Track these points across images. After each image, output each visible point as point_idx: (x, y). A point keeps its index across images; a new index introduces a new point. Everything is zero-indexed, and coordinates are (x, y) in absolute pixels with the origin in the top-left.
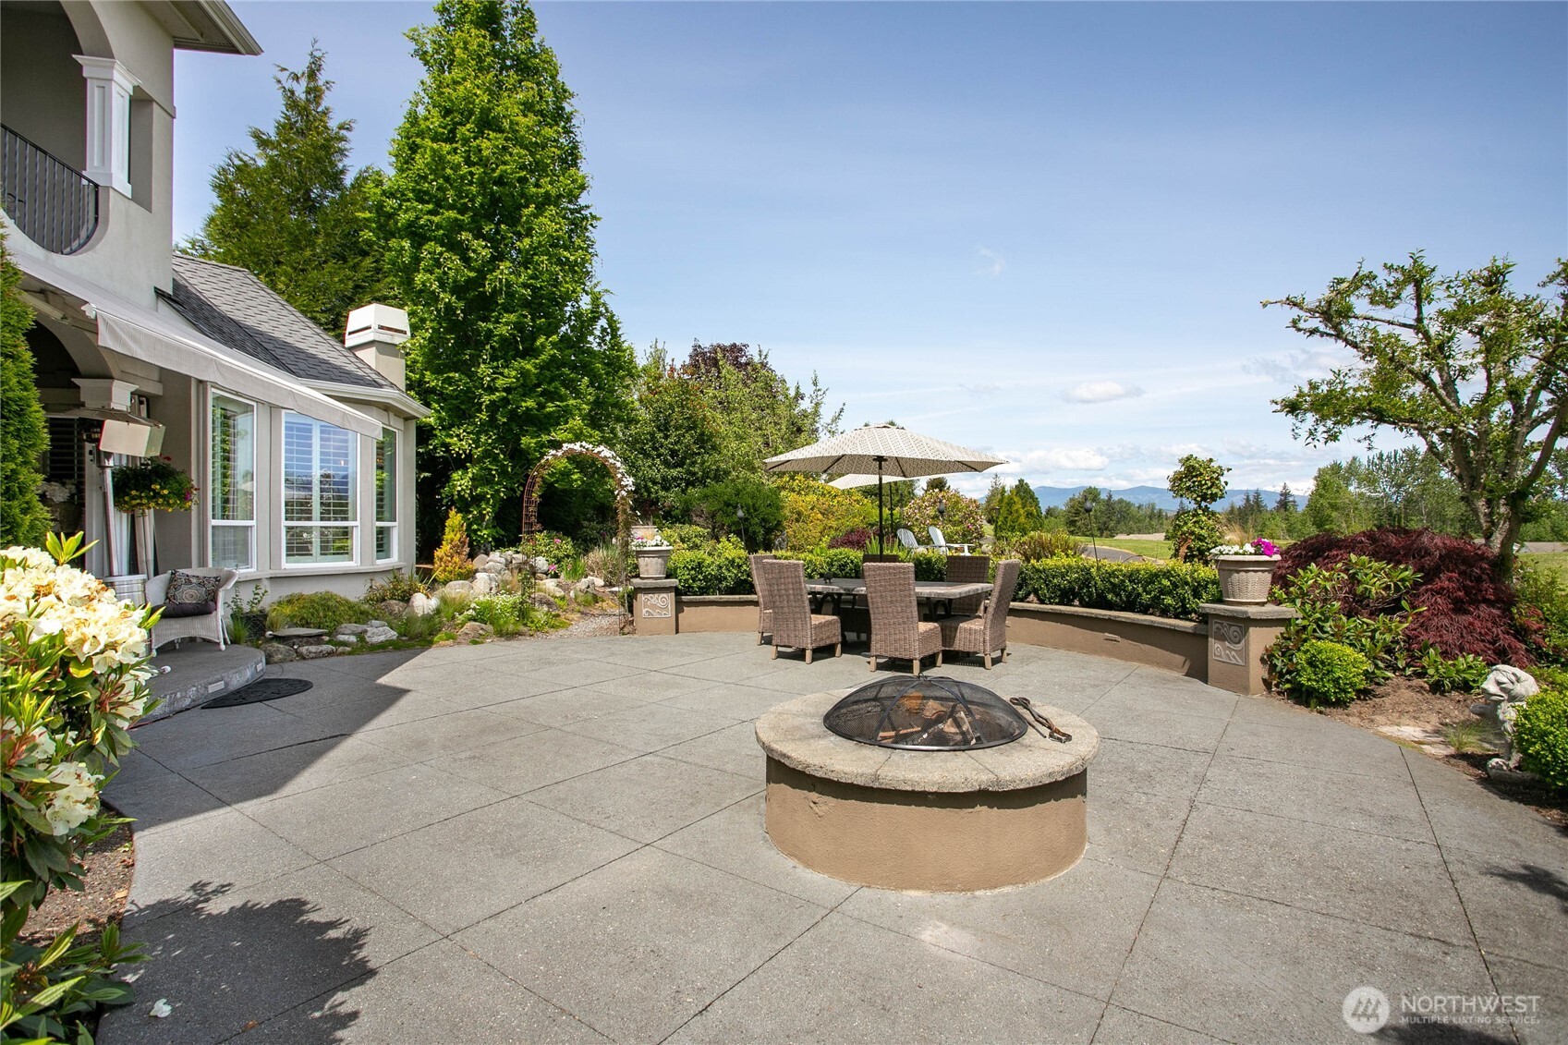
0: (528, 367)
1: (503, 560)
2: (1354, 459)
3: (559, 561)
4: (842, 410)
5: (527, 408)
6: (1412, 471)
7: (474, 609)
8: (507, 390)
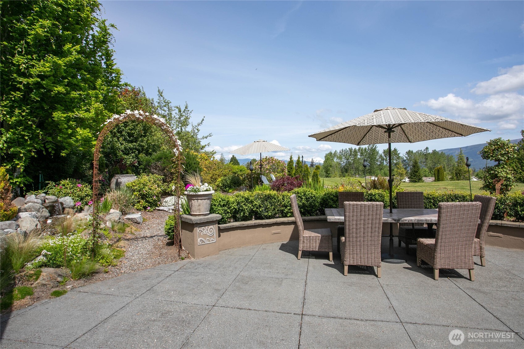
0: (60, 62)
1: (39, 201)
2: (336, 151)
3: (82, 199)
4: (203, 120)
5: (58, 92)
6: (350, 155)
7: (45, 255)
8: (42, 77)
